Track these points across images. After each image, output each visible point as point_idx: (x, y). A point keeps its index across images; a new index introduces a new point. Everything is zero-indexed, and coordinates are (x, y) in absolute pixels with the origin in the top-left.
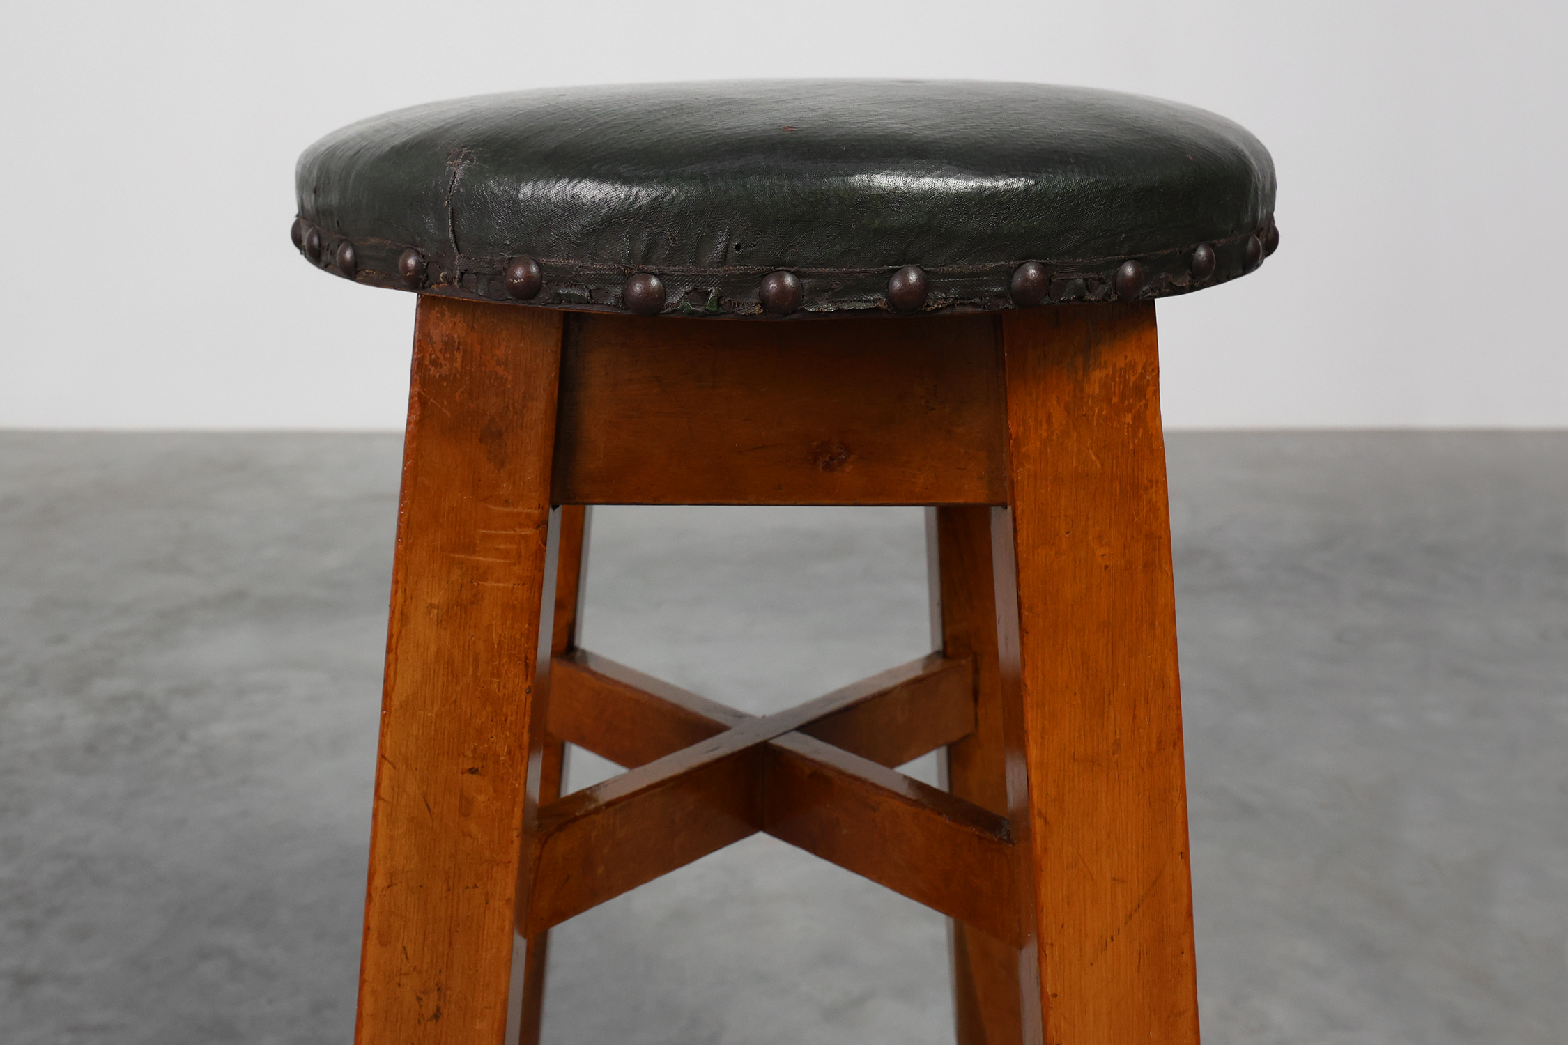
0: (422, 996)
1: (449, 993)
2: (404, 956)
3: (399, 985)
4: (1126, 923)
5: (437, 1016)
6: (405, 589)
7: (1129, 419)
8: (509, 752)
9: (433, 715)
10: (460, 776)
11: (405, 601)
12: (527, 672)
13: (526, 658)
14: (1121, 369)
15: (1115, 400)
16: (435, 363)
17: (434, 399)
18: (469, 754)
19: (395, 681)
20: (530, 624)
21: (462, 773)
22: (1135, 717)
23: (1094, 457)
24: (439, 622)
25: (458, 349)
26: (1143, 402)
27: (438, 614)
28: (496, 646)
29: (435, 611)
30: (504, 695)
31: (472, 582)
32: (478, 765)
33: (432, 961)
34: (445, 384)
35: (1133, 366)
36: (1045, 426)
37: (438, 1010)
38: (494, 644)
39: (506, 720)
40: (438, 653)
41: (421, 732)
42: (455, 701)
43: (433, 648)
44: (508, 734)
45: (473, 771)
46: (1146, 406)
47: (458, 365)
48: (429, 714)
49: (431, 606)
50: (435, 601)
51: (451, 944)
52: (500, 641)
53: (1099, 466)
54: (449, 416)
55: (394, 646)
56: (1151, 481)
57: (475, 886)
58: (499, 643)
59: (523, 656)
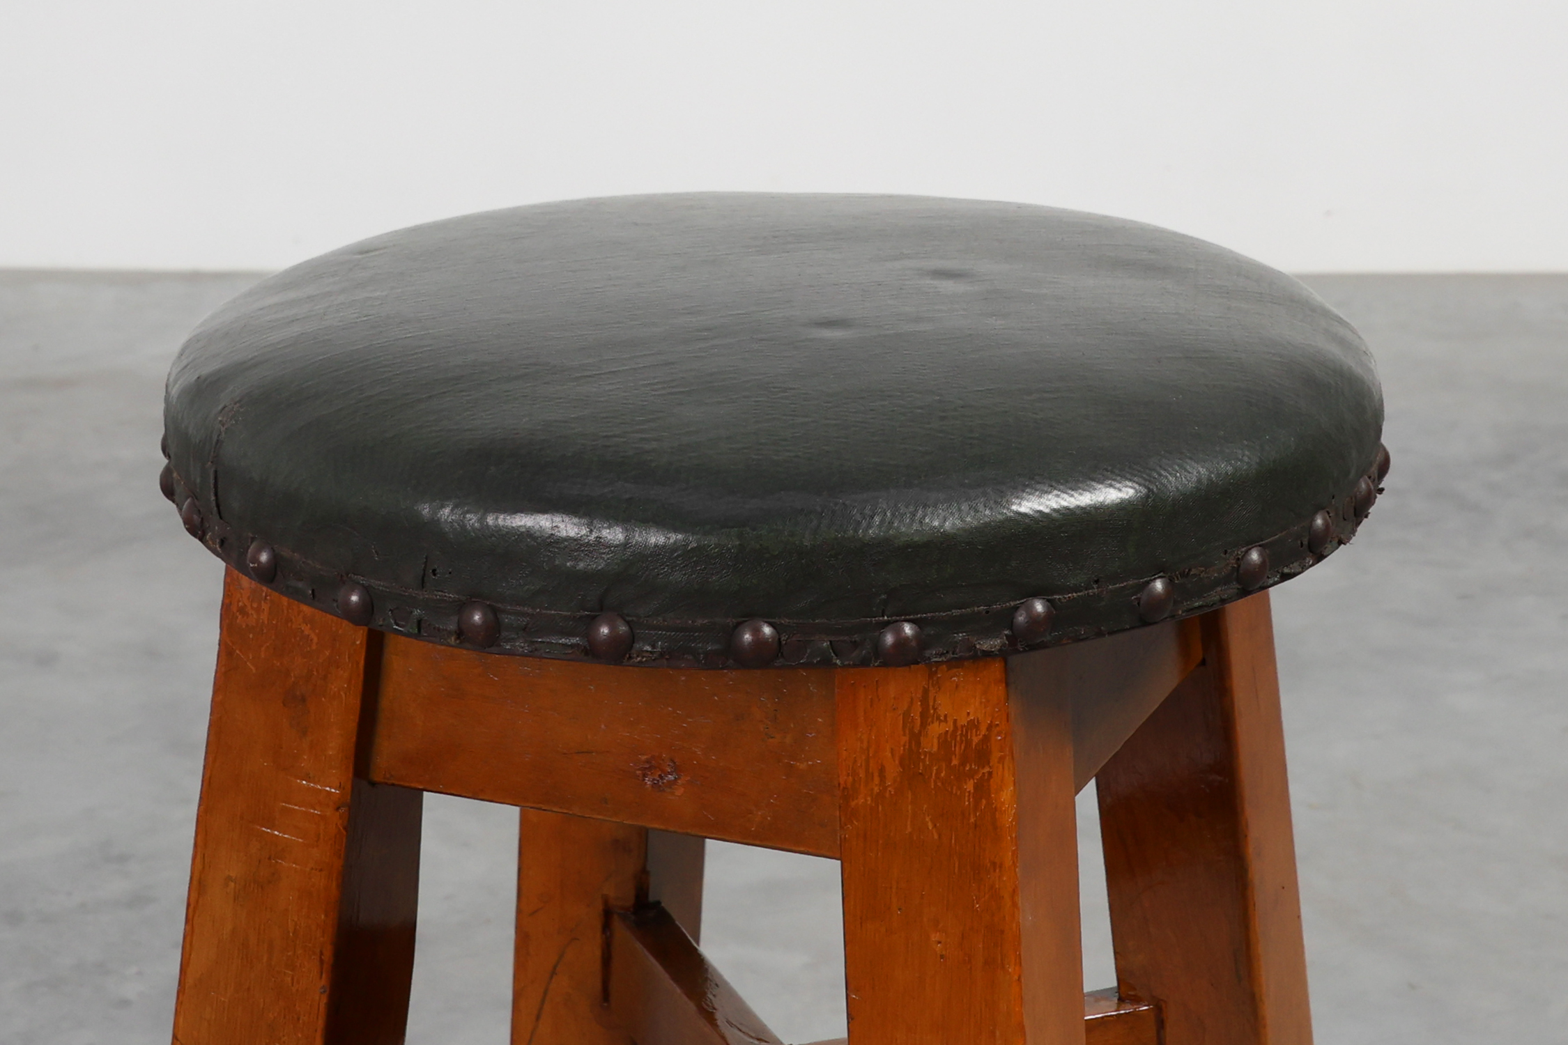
6: (204, 855)
7: (970, 786)
9: (227, 1000)
11: (204, 868)
12: (322, 969)
13: (321, 953)
14: (962, 727)
15: (955, 762)
16: (242, 611)
17: (240, 651)
19: (190, 955)
20: (326, 916)
23: (930, 826)
24: (236, 898)
25: (266, 598)
26: (986, 770)
27: (235, 887)
28: (291, 934)
29: (232, 884)
30: (297, 990)
31: (269, 858)
34: (251, 636)
35: (974, 725)
36: (877, 780)
38: (289, 932)
39: (298, 1019)
40: (233, 932)
41: (213, 1018)
42: (249, 989)
43: (229, 926)
44: (300, 1035)
46: (990, 774)
47: (264, 617)
48: (223, 999)
49: (229, 879)
50: (233, 874)
52: (295, 929)
53: (936, 837)
54: (254, 671)
55: (190, 916)
56: (994, 864)
58: (295, 931)
59: (318, 951)
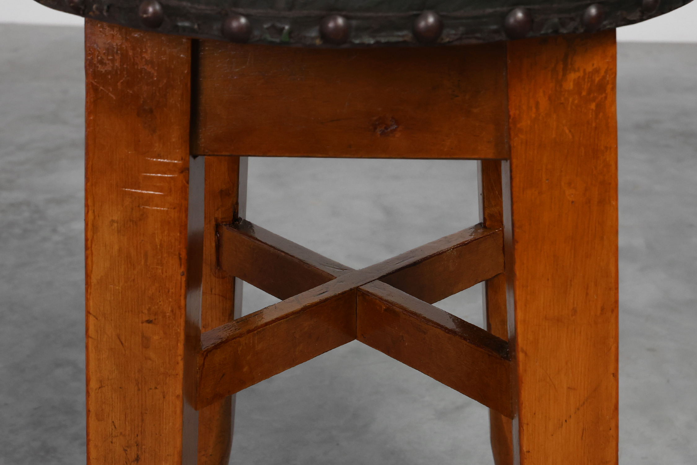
0: (126, 448)
1: (144, 447)
2: (113, 427)
3: (112, 442)
4: (575, 413)
5: (137, 459)
6: (94, 211)
7: (593, 106)
8: (172, 311)
9: (120, 288)
10: (141, 324)
11: (95, 218)
13: (180, 254)
14: (589, 73)
15: (584, 93)
16: (101, 62)
17: (103, 87)
18: (146, 311)
19: (92, 267)
20: (181, 233)
21: (142, 323)
22: (587, 294)
23: (567, 131)
24: (119, 231)
25: (117, 53)
26: (604, 95)
27: (118, 226)
28: (159, 247)
29: (115, 225)
30: (166, 276)
31: (139, 206)
32: (152, 318)
33: (131, 429)
34: (109, 77)
35: (597, 71)
36: (534, 110)
37: (138, 456)
38: (157, 245)
39: (169, 292)
40: (120, 250)
41: (112, 298)
42: (134, 280)
43: (116, 247)
44: (170, 300)
45: (149, 322)
46: (606, 98)
47: (117, 64)
48: (117, 288)
49: (113, 221)
50: (115, 218)
51: (143, 420)
52: (161, 243)
53: (571, 137)
54: (114, 98)
55: (89, 245)
56: (606, 148)
57: (156, 388)
58: (161, 245)
59: (177, 253)
